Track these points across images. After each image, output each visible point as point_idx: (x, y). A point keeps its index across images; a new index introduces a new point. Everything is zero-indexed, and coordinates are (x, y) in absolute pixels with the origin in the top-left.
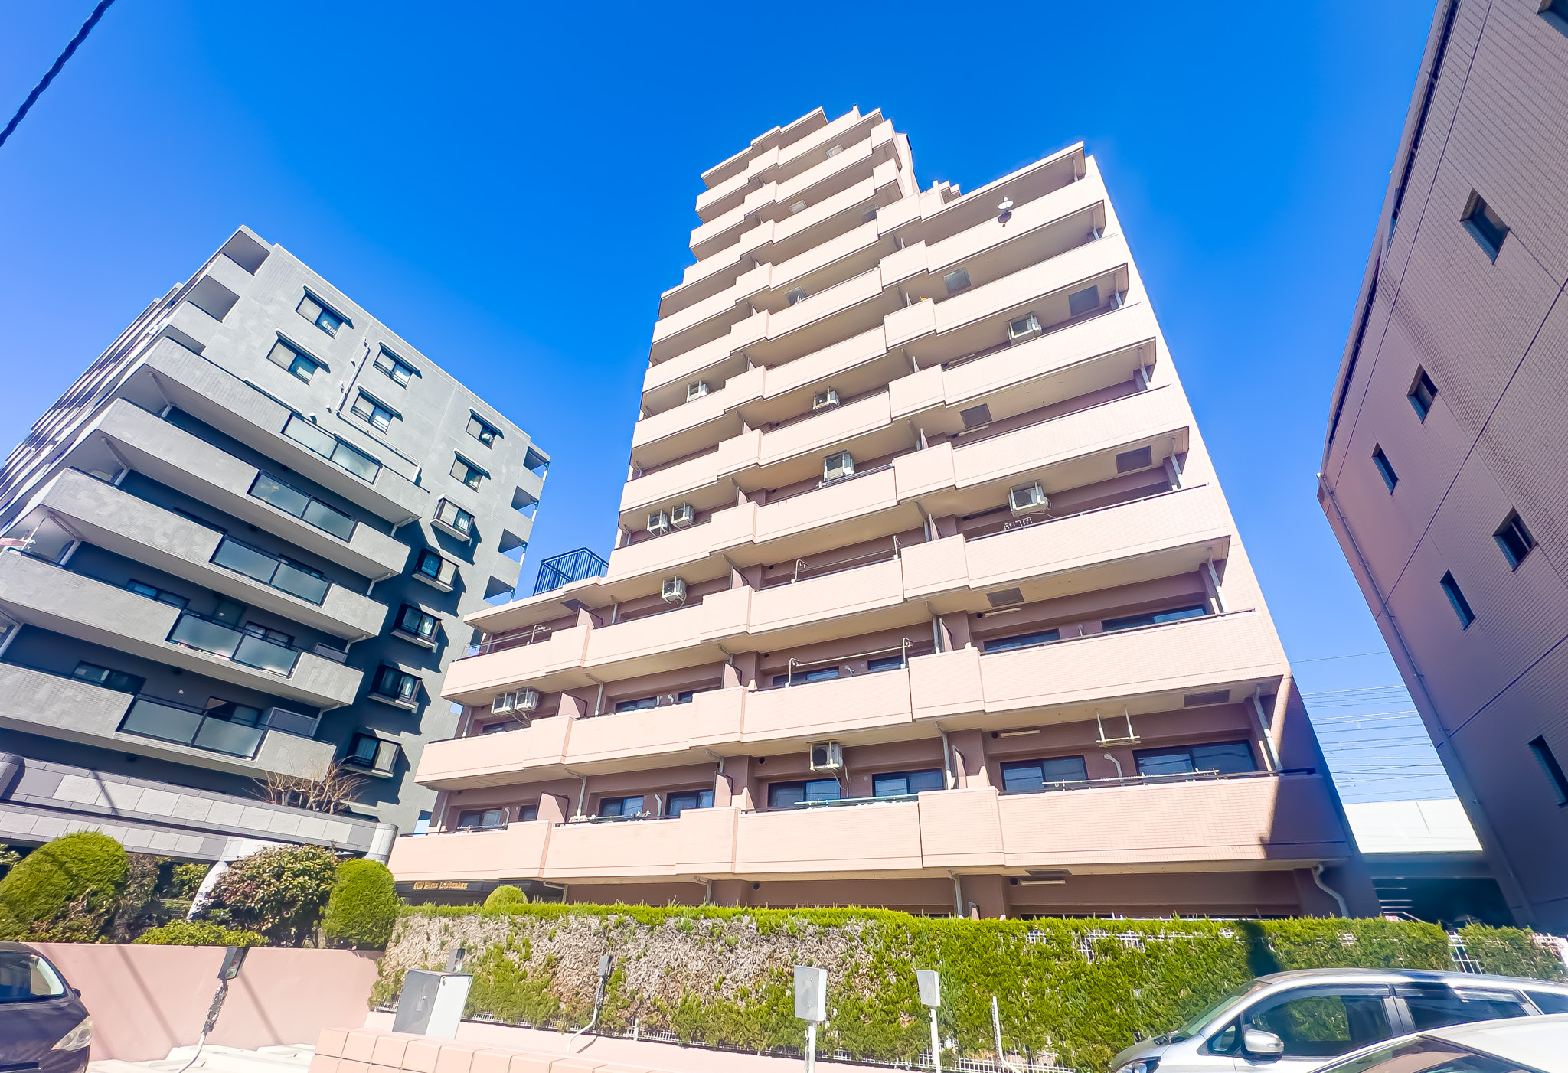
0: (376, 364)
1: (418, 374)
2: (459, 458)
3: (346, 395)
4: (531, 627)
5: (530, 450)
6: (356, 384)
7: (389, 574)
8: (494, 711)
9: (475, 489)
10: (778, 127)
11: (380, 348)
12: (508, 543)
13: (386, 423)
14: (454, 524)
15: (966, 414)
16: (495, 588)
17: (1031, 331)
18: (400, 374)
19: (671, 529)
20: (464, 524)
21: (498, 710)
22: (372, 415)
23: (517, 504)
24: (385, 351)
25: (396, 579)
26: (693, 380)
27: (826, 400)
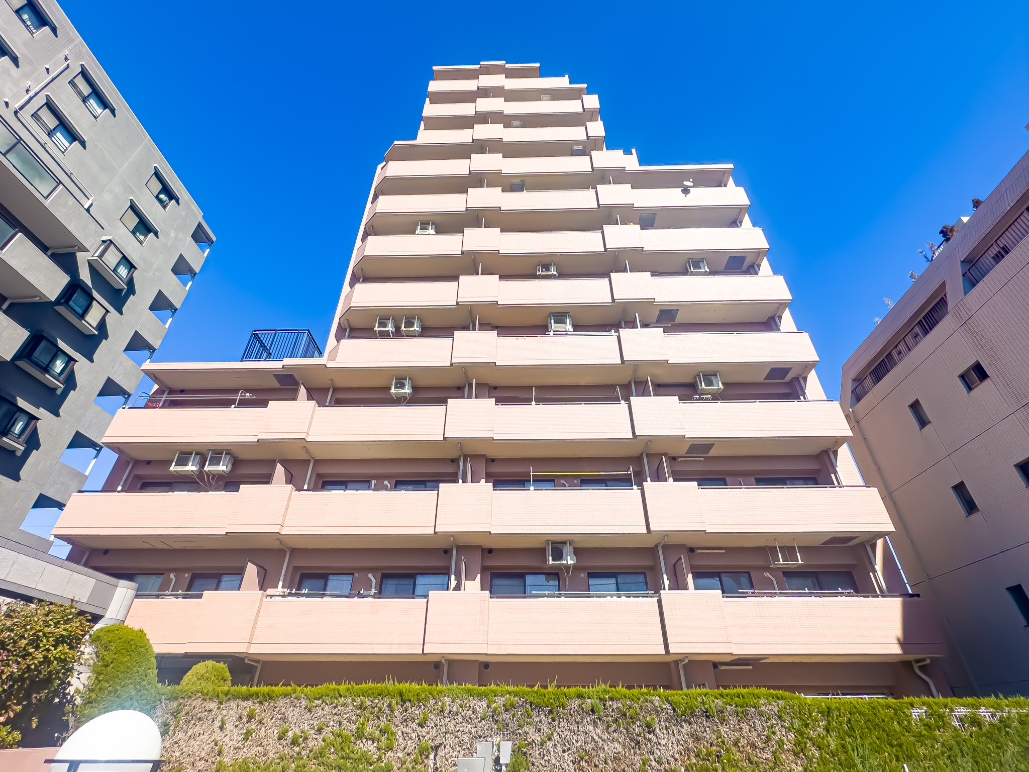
0: (72, 83)
1: (113, 111)
2: (133, 208)
3: (31, 99)
4: (236, 391)
5: (200, 225)
6: (45, 92)
7: (38, 299)
8: (173, 468)
9: (141, 242)
10: (504, 62)
11: (81, 70)
12: (160, 304)
13: (67, 144)
14: (115, 269)
15: (663, 312)
16: (137, 344)
17: (703, 270)
18: (92, 102)
19: (398, 334)
20: (123, 271)
21: (179, 468)
22: (54, 129)
23: (176, 270)
24: (84, 74)
25: (46, 306)
26: (425, 219)
27: (548, 270)
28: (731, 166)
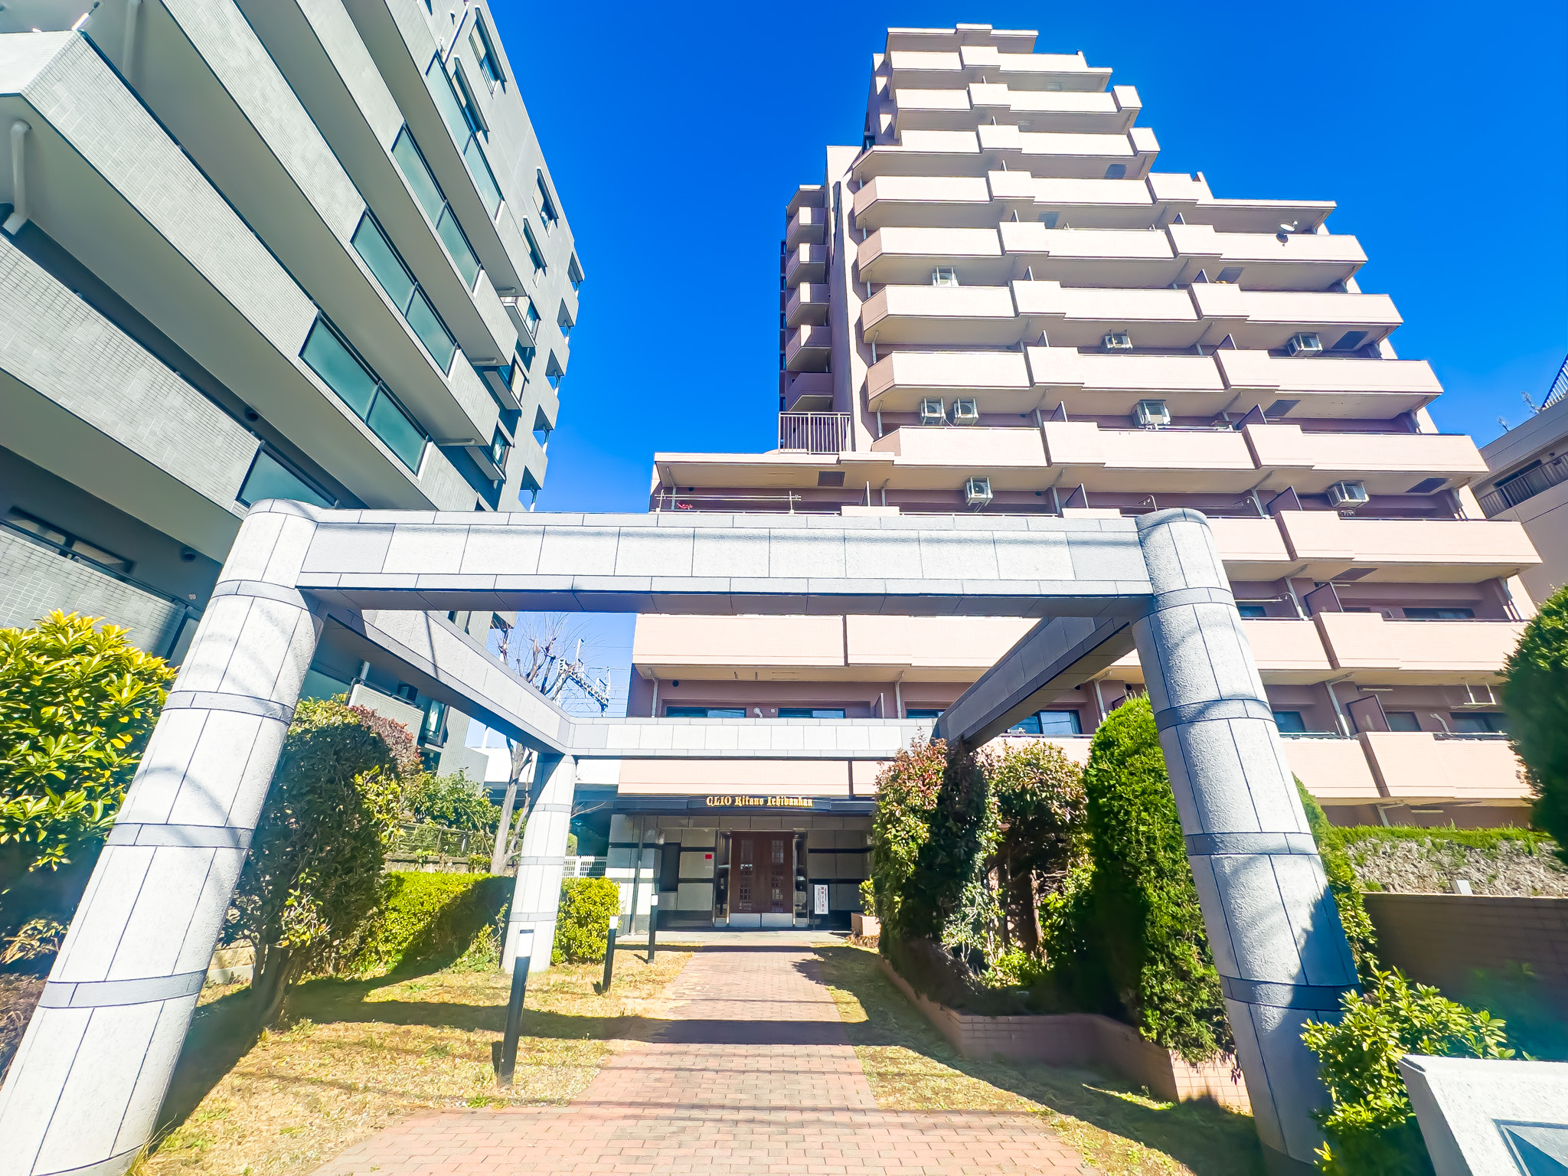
0: (471, 38)
6: (455, 54)
7: (495, 360)
9: (534, 282)
10: (989, 27)
11: (476, 18)
14: (525, 319)
24: (479, 23)
26: (945, 264)
27: (1120, 342)
28: (1333, 204)
